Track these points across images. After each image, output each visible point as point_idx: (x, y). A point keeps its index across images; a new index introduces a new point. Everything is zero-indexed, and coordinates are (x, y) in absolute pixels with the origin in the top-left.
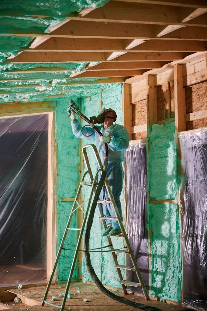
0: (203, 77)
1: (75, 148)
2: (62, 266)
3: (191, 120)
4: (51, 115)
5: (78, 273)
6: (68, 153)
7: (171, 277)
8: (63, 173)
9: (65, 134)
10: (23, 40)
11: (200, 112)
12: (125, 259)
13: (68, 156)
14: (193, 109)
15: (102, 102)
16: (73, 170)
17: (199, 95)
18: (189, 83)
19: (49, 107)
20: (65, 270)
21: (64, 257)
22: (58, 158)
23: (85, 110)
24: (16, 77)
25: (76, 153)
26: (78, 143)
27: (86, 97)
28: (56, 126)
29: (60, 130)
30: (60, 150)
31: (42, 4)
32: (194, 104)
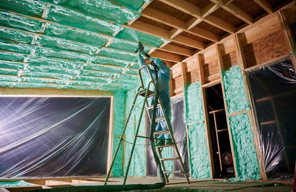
0: (179, 74)
1: (122, 113)
2: (114, 169)
3: (175, 92)
4: (112, 97)
5: (122, 173)
6: (119, 115)
7: (168, 166)
8: (116, 123)
9: (118, 107)
10: (103, 41)
11: (179, 89)
12: (146, 161)
13: (119, 116)
14: (176, 88)
15: (135, 91)
16: (122, 123)
17: (178, 82)
18: (173, 78)
19: (111, 94)
20: (116, 171)
21: (116, 164)
22: (114, 117)
23: (127, 96)
24: (98, 69)
25: (123, 115)
26: (124, 111)
27: (128, 90)
28: (114, 102)
29: (116, 104)
30: (116, 113)
31: (113, 14)
32: (176, 86)
